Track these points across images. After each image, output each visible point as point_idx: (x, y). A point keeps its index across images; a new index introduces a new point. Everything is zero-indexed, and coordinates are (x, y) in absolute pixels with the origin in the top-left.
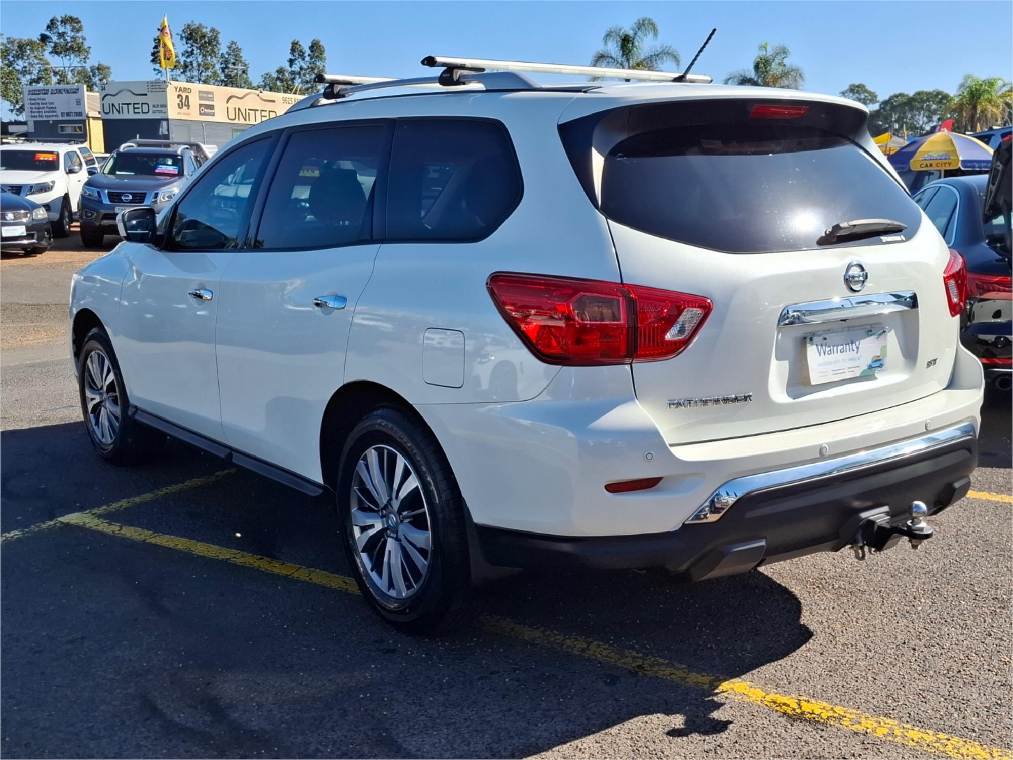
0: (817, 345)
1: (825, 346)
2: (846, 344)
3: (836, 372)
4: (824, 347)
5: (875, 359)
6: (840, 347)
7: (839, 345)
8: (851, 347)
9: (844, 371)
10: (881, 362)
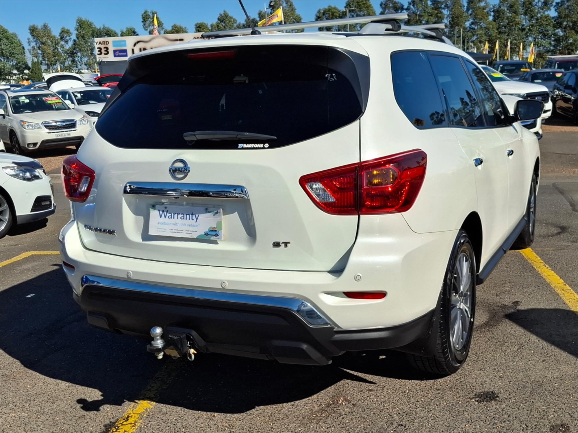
0: (159, 211)
1: (167, 212)
2: (186, 215)
3: (174, 231)
4: (165, 213)
5: (212, 229)
6: (180, 216)
7: (179, 214)
8: (191, 217)
9: (182, 232)
10: (216, 233)
